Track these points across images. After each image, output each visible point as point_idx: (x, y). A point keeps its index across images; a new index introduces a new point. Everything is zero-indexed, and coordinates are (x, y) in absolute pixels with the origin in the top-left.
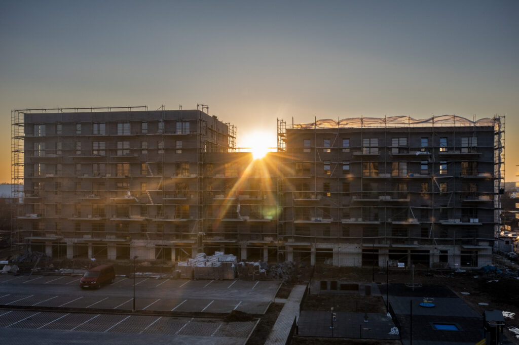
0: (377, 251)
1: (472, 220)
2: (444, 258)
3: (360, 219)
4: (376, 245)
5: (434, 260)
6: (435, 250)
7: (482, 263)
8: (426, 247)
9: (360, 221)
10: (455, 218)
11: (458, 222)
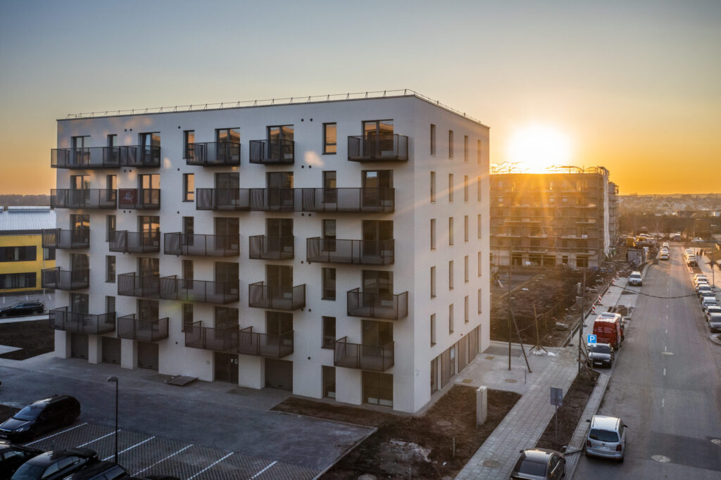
0: (521, 255)
1: (583, 236)
2: (565, 260)
3: (510, 234)
4: (520, 251)
5: (559, 262)
6: (559, 256)
7: (590, 265)
8: (553, 253)
9: (510, 235)
10: (573, 234)
11: (574, 237)
